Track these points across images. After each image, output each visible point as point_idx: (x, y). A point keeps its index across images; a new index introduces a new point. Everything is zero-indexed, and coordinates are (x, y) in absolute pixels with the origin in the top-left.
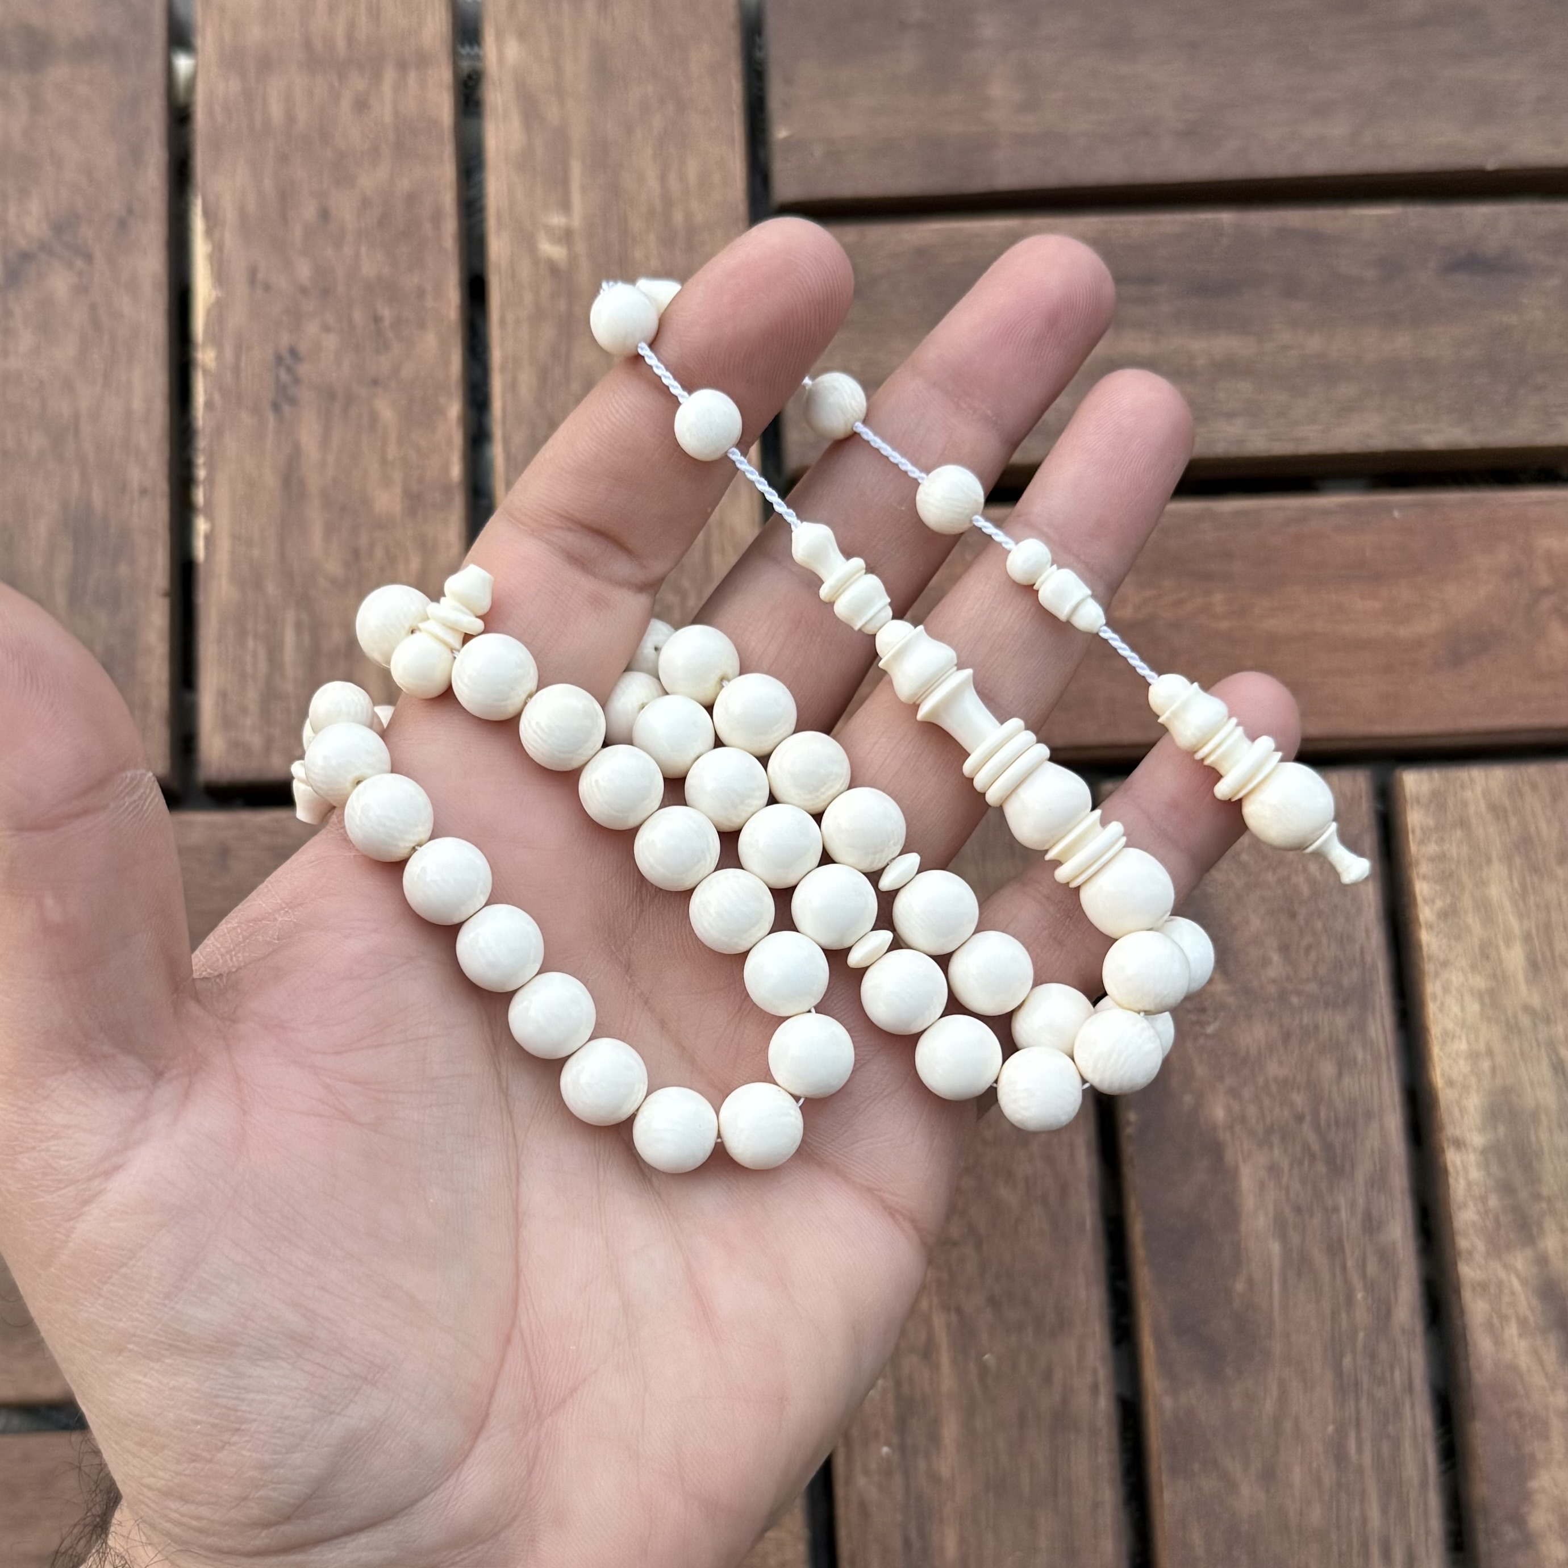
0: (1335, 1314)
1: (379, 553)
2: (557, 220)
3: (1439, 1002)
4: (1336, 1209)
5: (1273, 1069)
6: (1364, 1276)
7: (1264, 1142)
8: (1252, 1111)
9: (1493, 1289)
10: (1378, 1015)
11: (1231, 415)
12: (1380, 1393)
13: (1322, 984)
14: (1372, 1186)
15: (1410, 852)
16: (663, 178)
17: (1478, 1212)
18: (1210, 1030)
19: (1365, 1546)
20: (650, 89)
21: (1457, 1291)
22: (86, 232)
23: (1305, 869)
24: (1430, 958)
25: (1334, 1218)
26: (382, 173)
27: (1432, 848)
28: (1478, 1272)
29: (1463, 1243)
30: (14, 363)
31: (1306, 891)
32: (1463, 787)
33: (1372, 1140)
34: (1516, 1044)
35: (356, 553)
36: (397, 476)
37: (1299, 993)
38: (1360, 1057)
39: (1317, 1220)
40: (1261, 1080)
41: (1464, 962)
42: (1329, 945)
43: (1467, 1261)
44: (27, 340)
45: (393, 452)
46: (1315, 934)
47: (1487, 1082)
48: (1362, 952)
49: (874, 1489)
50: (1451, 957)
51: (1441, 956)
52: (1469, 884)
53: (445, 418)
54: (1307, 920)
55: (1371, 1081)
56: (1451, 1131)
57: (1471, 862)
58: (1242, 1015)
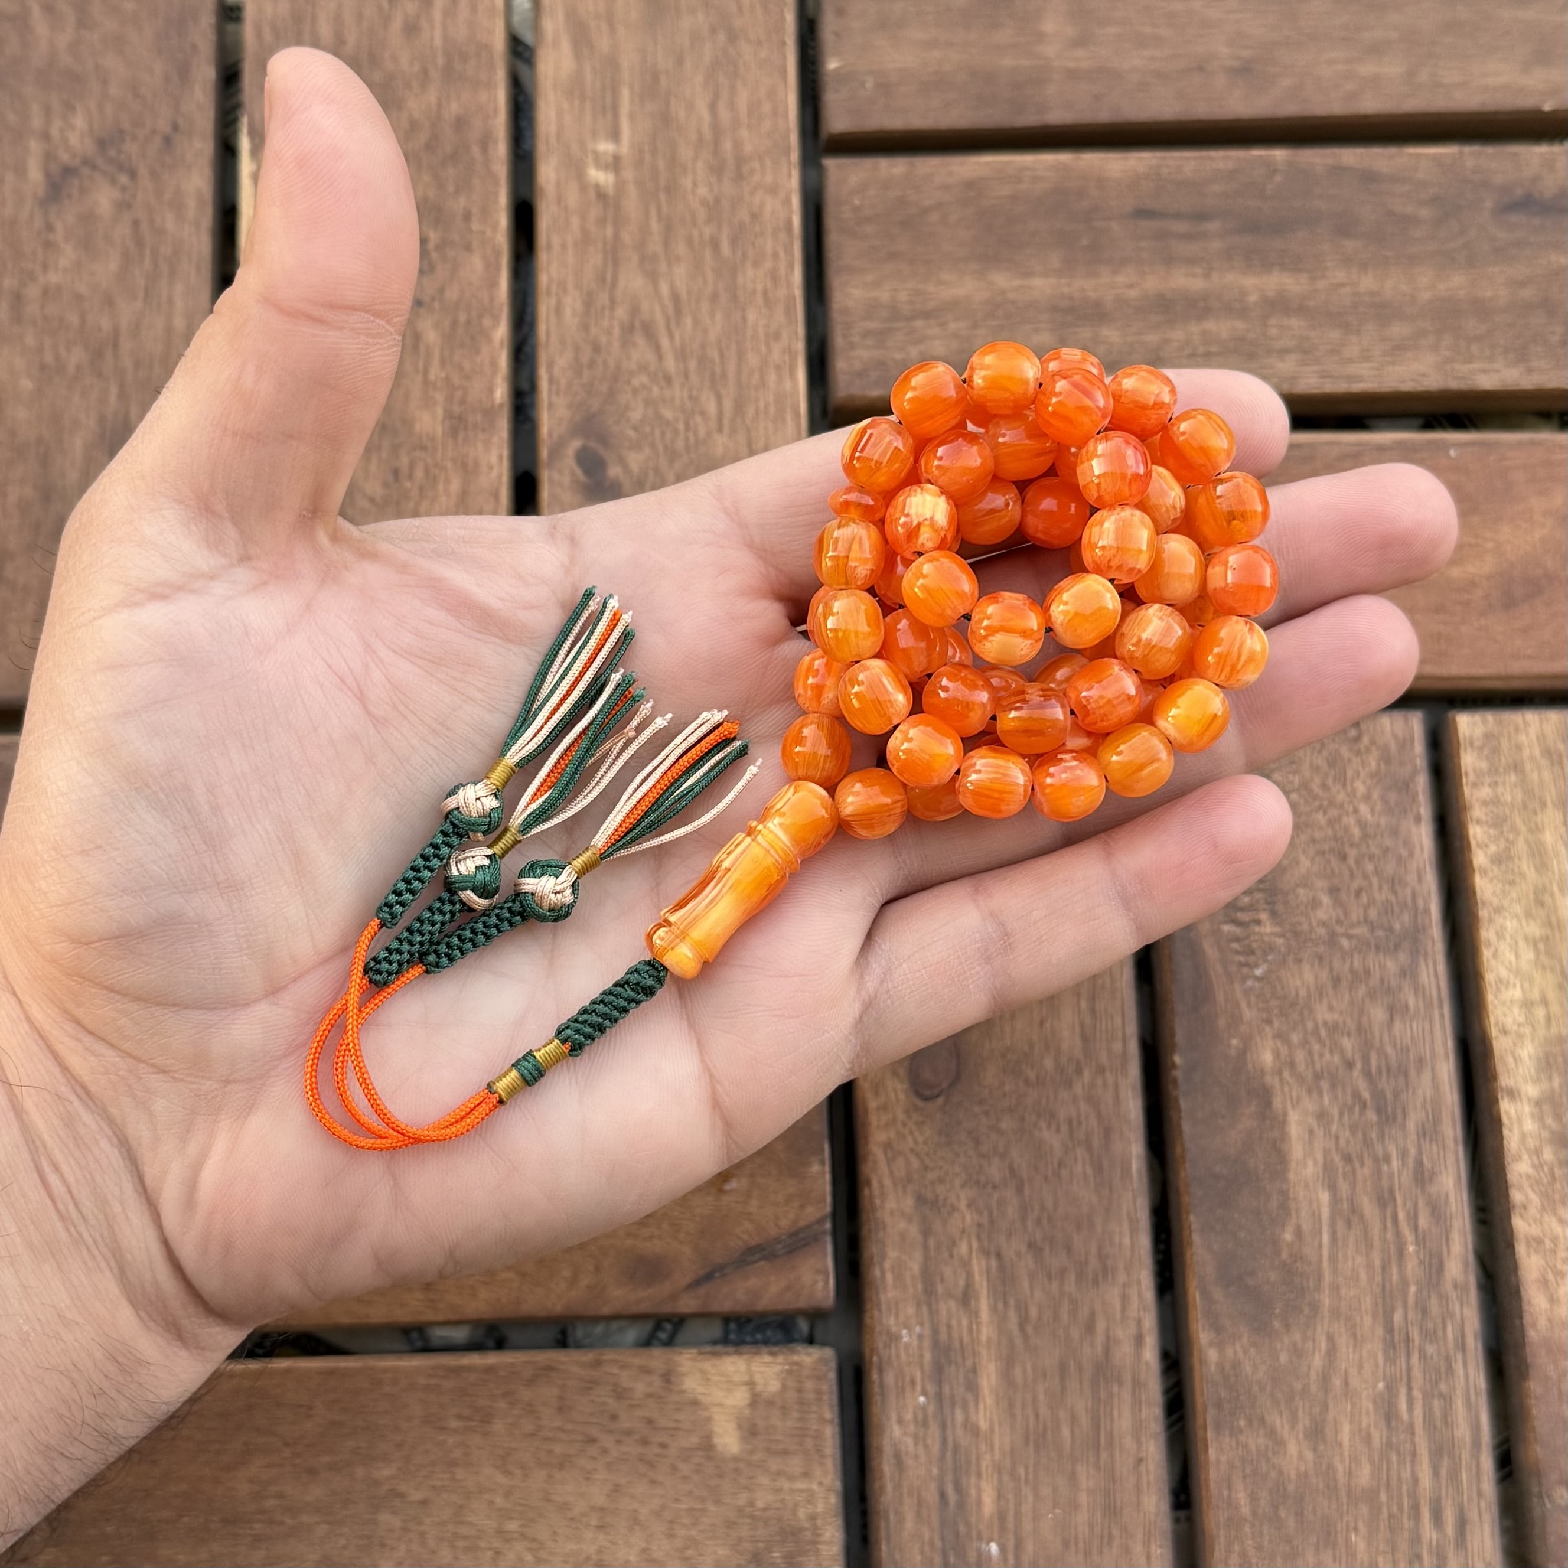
0: (1384, 1268)
1: (419, 473)
2: (606, 147)
3: (1492, 949)
4: (1387, 1159)
6: (1415, 1228)
7: (1314, 1089)
8: (1300, 1056)
9: (1548, 1244)
10: (1432, 963)
11: (1283, 352)
12: (1431, 1349)
13: (1373, 927)
14: (1424, 1134)
15: (1463, 794)
16: (713, 107)
17: (1534, 1166)
18: (1258, 972)
19: (1416, 1508)
20: (701, 17)
21: (1511, 1246)
22: (131, 148)
23: (1356, 811)
24: (1483, 903)
25: (1385, 1168)
26: (432, 97)
27: (1485, 792)
28: (1534, 1226)
29: (1516, 1196)
30: (54, 278)
31: (1356, 832)
32: (1517, 730)
33: (1424, 1086)
35: (396, 473)
36: (440, 397)
37: (1349, 937)
38: (1411, 1002)
39: (1366, 1171)
40: (1310, 1025)
41: (1518, 909)
42: (1380, 888)
43: (1522, 1216)
44: (68, 255)
45: (435, 372)
46: (1366, 876)
47: (1541, 1032)
48: (1414, 895)
49: (910, 1441)
50: (1505, 903)
51: (1495, 901)
52: (1523, 829)
53: (489, 340)
54: (1357, 862)
55: (1423, 1030)
56: (1505, 1080)
57: (1525, 807)
58: (1291, 958)
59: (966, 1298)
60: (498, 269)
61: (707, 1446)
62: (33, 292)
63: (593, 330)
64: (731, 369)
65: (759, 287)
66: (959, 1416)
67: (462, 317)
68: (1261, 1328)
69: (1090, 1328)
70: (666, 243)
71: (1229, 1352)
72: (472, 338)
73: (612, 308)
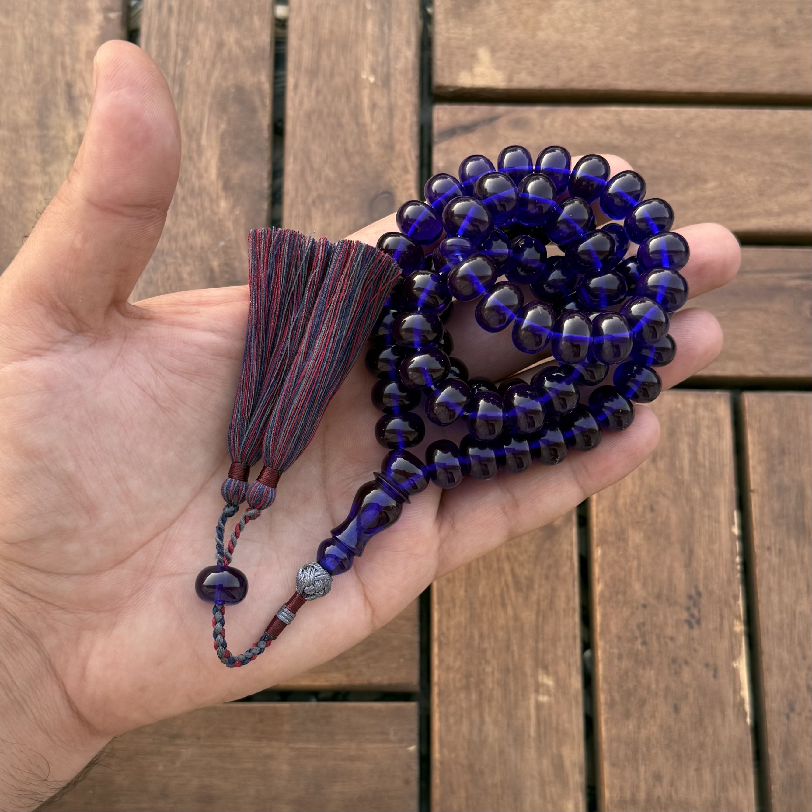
60: (602, 625)
65: (457, 610)
66: (380, 59)
67: (621, 597)
68: (240, 89)
69: (318, 92)
71: (256, 80)
72: (615, 585)
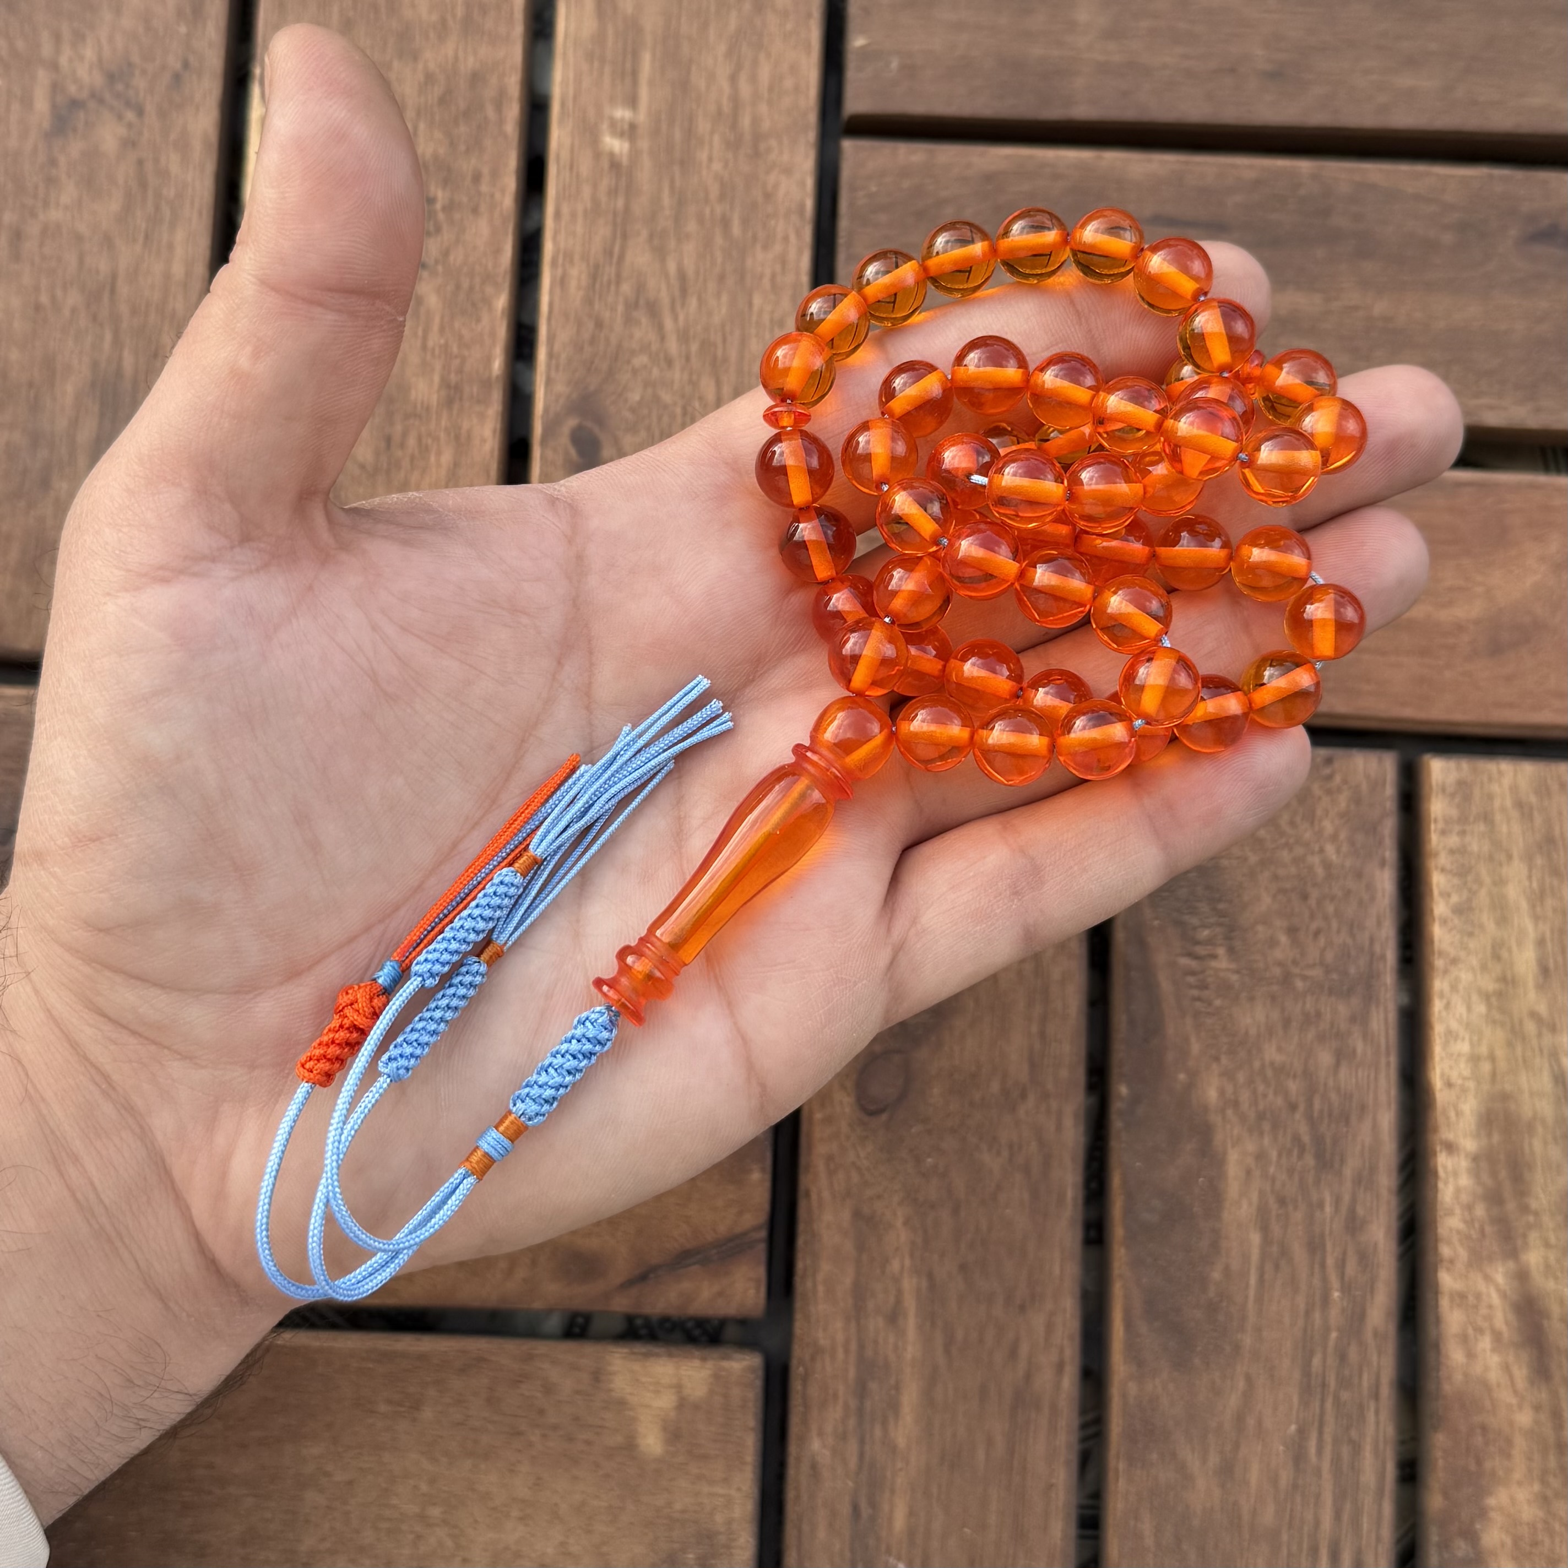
0: (1308, 1313)
1: (412, 442)
2: (622, 113)
3: (1444, 1000)
4: (1321, 1205)
5: (1271, 1053)
6: (1342, 1275)
7: (1255, 1129)
8: (1245, 1096)
9: (1471, 1299)
10: (1381, 1009)
12: (1345, 1395)
13: (1328, 970)
14: (1359, 1183)
15: (1429, 843)
16: (733, 79)
17: (1465, 1222)
19: (1314, 1550)
21: (1435, 1297)
22: (140, 83)
23: (1322, 851)
24: (1440, 953)
25: (1318, 1214)
26: (449, 50)
27: (1453, 840)
28: (1457, 1281)
29: (1445, 1251)
30: (55, 215)
31: (1320, 871)
32: (1490, 779)
34: (1519, 1050)
35: (388, 440)
36: (437, 364)
37: (1304, 978)
38: (1359, 1049)
39: (1299, 1215)
40: (1257, 1064)
41: (1474, 961)
42: (1339, 931)
43: (1448, 1270)
44: (69, 192)
45: (434, 339)
46: (1326, 918)
47: (1486, 1087)
48: (1372, 940)
49: (827, 1453)
50: (1462, 954)
51: (1453, 952)
52: (1487, 880)
53: (490, 309)
54: (1319, 903)
55: (1369, 1076)
56: (1445, 1134)
57: (1491, 858)
58: (1244, 995)
59: (894, 1317)
61: (630, 1446)
62: (33, 229)
63: (597, 306)
64: (733, 354)
70: (678, 218)
73: (618, 283)
